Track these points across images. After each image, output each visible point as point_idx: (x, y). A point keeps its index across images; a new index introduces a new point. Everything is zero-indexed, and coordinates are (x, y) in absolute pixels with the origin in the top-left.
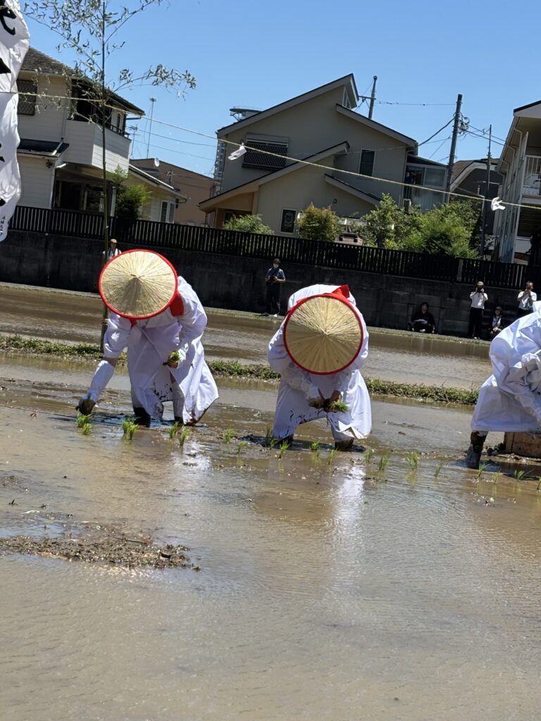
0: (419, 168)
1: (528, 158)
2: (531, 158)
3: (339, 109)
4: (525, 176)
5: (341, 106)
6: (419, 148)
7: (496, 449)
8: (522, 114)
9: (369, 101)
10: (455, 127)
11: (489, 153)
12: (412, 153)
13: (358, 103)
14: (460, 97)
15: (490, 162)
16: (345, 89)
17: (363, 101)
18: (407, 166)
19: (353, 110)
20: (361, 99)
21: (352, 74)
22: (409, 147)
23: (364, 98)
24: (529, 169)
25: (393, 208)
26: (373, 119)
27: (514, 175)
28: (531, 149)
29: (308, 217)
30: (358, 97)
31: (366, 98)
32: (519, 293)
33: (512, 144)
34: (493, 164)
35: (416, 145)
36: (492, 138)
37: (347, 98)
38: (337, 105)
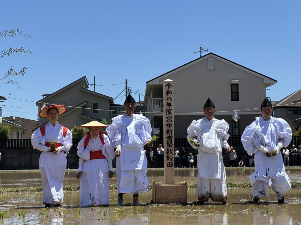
0: (115, 108)
1: (153, 99)
3: (82, 89)
7: (150, 203)
8: (149, 83)
9: (93, 85)
10: (126, 91)
11: (140, 99)
14: (126, 80)
15: (141, 103)
16: (83, 82)
18: (110, 108)
19: (88, 89)
20: (90, 85)
21: (85, 76)
22: (111, 100)
24: (154, 103)
25: (107, 123)
26: (96, 92)
27: (150, 106)
28: (154, 96)
29: (75, 130)
33: (147, 95)
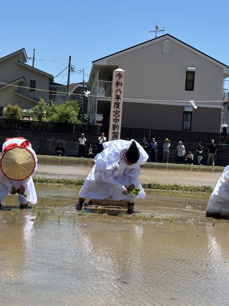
0: (55, 87)
1: (99, 81)
2: (101, 82)
3: (19, 63)
4: (99, 89)
5: (20, 62)
6: (54, 78)
7: (88, 203)
8: (96, 63)
9: (32, 59)
10: (69, 69)
11: (84, 80)
12: (52, 81)
13: (28, 60)
14: (70, 57)
15: (84, 83)
16: (21, 55)
17: (30, 59)
18: (50, 86)
19: (26, 63)
20: (29, 59)
21: (24, 48)
22: (50, 78)
23: (30, 58)
24: (100, 86)
25: (45, 104)
26: (34, 67)
27: (94, 89)
28: (100, 78)
29: (8, 109)
30: (27, 58)
31: (31, 58)
32: (99, 137)
33: (92, 76)
34: (85, 84)
35: (53, 77)
36: (84, 74)
37: (23, 58)
38: (19, 61)
